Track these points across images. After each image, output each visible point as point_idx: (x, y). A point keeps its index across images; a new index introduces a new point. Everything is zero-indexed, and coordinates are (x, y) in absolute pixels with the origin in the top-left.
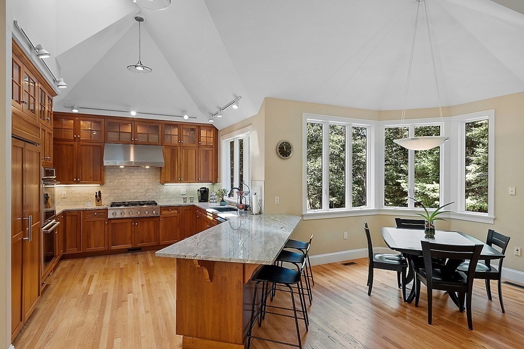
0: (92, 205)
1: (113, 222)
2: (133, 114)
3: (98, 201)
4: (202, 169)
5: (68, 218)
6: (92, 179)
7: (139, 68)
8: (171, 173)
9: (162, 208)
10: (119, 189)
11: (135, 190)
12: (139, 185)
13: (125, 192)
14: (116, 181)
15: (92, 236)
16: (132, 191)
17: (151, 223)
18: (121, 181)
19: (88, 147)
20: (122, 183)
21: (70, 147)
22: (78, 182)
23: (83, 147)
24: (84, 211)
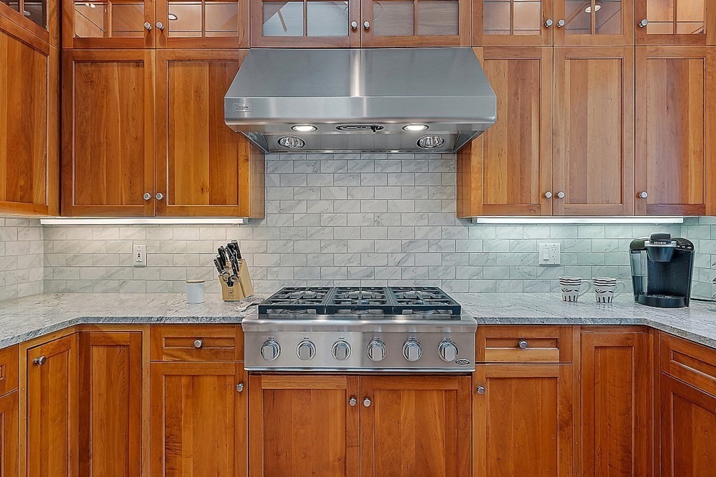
1: (267, 384)
3: (230, 284)
4: (652, 151)
6: (207, 195)
8: (512, 166)
9: (483, 331)
11: (367, 244)
12: (378, 223)
13: (332, 249)
14: (302, 207)
15: (187, 438)
16: (356, 246)
17: (435, 402)
18: (317, 208)
19: (195, 70)
20: (320, 214)
21: (132, 70)
22: (160, 210)
23: (178, 71)
24: (157, 327)
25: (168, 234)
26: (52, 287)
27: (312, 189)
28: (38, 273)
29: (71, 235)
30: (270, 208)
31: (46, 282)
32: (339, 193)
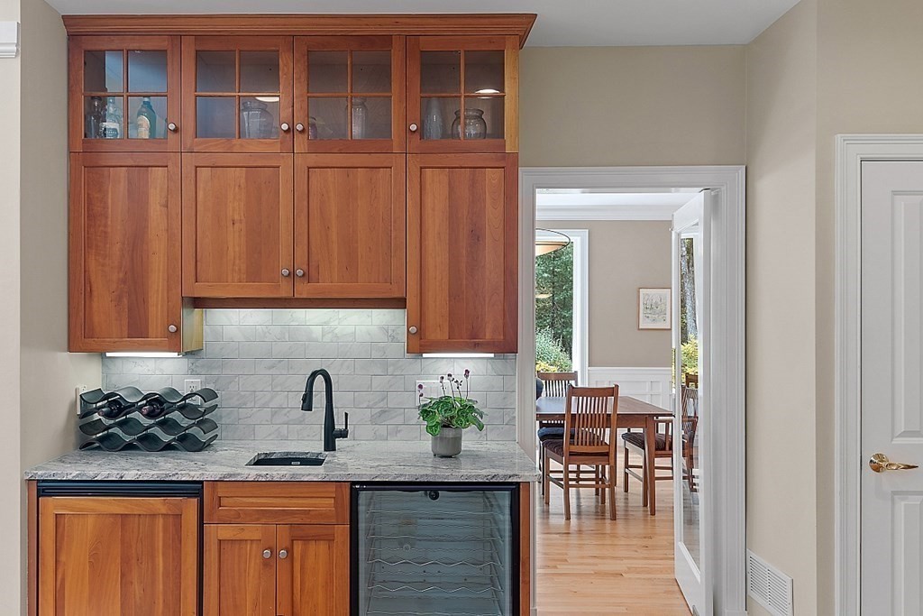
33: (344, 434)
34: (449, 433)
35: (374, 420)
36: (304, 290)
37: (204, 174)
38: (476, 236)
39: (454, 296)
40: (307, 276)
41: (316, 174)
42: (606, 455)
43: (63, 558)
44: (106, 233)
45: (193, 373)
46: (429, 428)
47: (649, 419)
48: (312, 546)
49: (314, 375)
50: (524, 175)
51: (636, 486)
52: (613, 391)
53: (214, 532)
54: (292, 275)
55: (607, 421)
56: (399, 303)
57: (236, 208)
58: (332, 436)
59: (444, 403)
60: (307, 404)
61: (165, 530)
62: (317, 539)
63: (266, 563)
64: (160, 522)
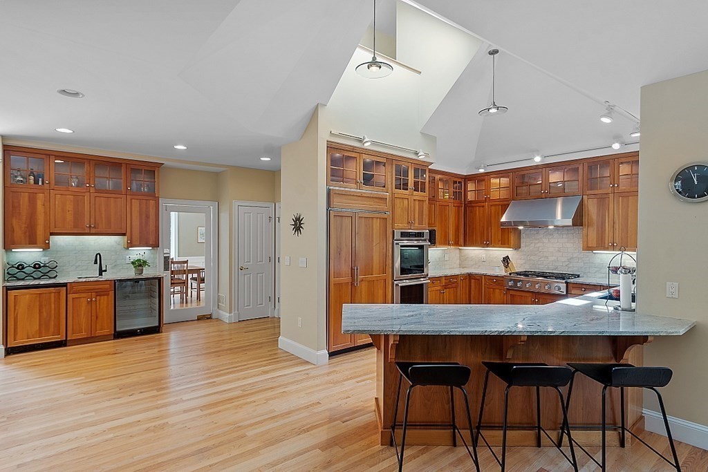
0: (500, 271)
2: (538, 160)
3: (506, 267)
5: (473, 281)
6: (500, 242)
7: (493, 111)
10: (535, 255)
11: (555, 258)
12: (560, 251)
13: (543, 259)
14: (533, 245)
16: (551, 259)
18: (537, 245)
19: (497, 207)
20: (539, 247)
21: (482, 208)
22: (487, 246)
23: (493, 208)
24: (485, 275)
25: (491, 252)
26: (461, 266)
27: (536, 239)
28: (458, 262)
29: (467, 252)
30: (522, 245)
31: (460, 264)
32: (546, 241)
33: (105, 271)
34: (140, 268)
35: (112, 268)
36: (93, 231)
37: (58, 196)
38: (147, 217)
39: (141, 232)
40: (95, 227)
41: (97, 199)
42: (184, 283)
43: (17, 308)
44: (20, 213)
45: (45, 256)
46: (135, 267)
47: (198, 271)
48: (102, 297)
49: (97, 255)
50: (161, 201)
51: (195, 294)
52: (186, 262)
53: (70, 296)
54: (90, 226)
55: (184, 272)
56: (124, 234)
57: (70, 207)
58: (101, 272)
59: (139, 260)
60: (96, 262)
61: (55, 297)
62: (104, 295)
63: (88, 302)
64: (53, 294)
